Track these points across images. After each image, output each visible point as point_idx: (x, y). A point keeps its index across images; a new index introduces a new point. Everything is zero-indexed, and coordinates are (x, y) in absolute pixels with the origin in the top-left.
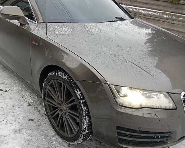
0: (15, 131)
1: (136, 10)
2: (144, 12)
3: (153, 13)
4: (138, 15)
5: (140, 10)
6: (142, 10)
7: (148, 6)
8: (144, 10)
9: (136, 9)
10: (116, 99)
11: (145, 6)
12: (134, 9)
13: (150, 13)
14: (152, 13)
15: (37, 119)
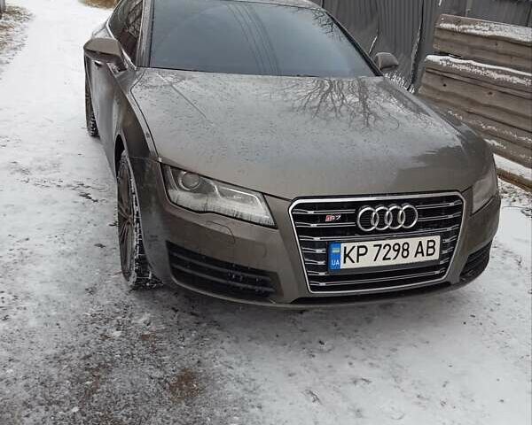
0: (62, 253)
1: (479, 71)
2: (496, 76)
3: (517, 80)
4: (484, 84)
5: (488, 71)
6: (493, 70)
7: (508, 62)
8: (498, 71)
9: (480, 68)
10: (169, 191)
11: (502, 61)
12: (476, 67)
13: (511, 79)
14: (515, 78)
15: (111, 247)
